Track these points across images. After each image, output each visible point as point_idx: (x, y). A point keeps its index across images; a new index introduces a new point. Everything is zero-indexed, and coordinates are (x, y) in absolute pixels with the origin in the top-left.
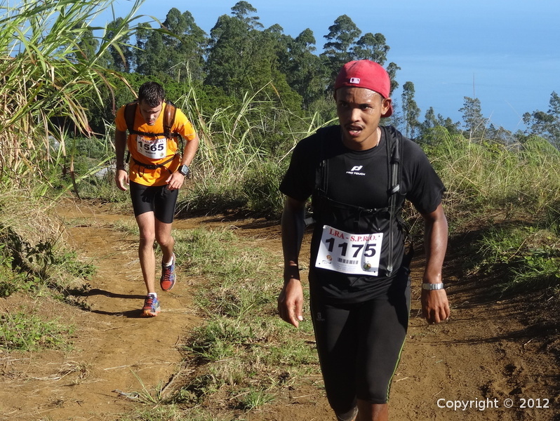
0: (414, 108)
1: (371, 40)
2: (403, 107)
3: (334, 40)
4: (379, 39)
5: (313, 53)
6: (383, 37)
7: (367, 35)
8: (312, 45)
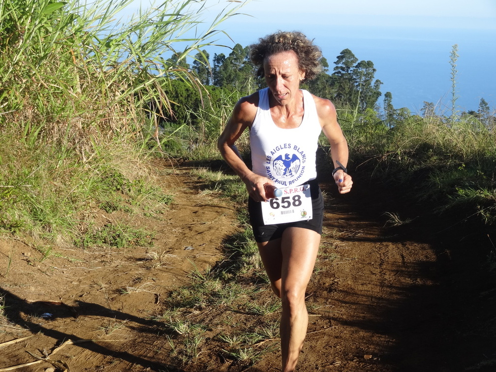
0: (391, 108)
1: (365, 65)
2: (385, 108)
3: (340, 65)
4: (369, 64)
5: (327, 73)
6: (372, 63)
7: (362, 61)
8: (326, 68)
